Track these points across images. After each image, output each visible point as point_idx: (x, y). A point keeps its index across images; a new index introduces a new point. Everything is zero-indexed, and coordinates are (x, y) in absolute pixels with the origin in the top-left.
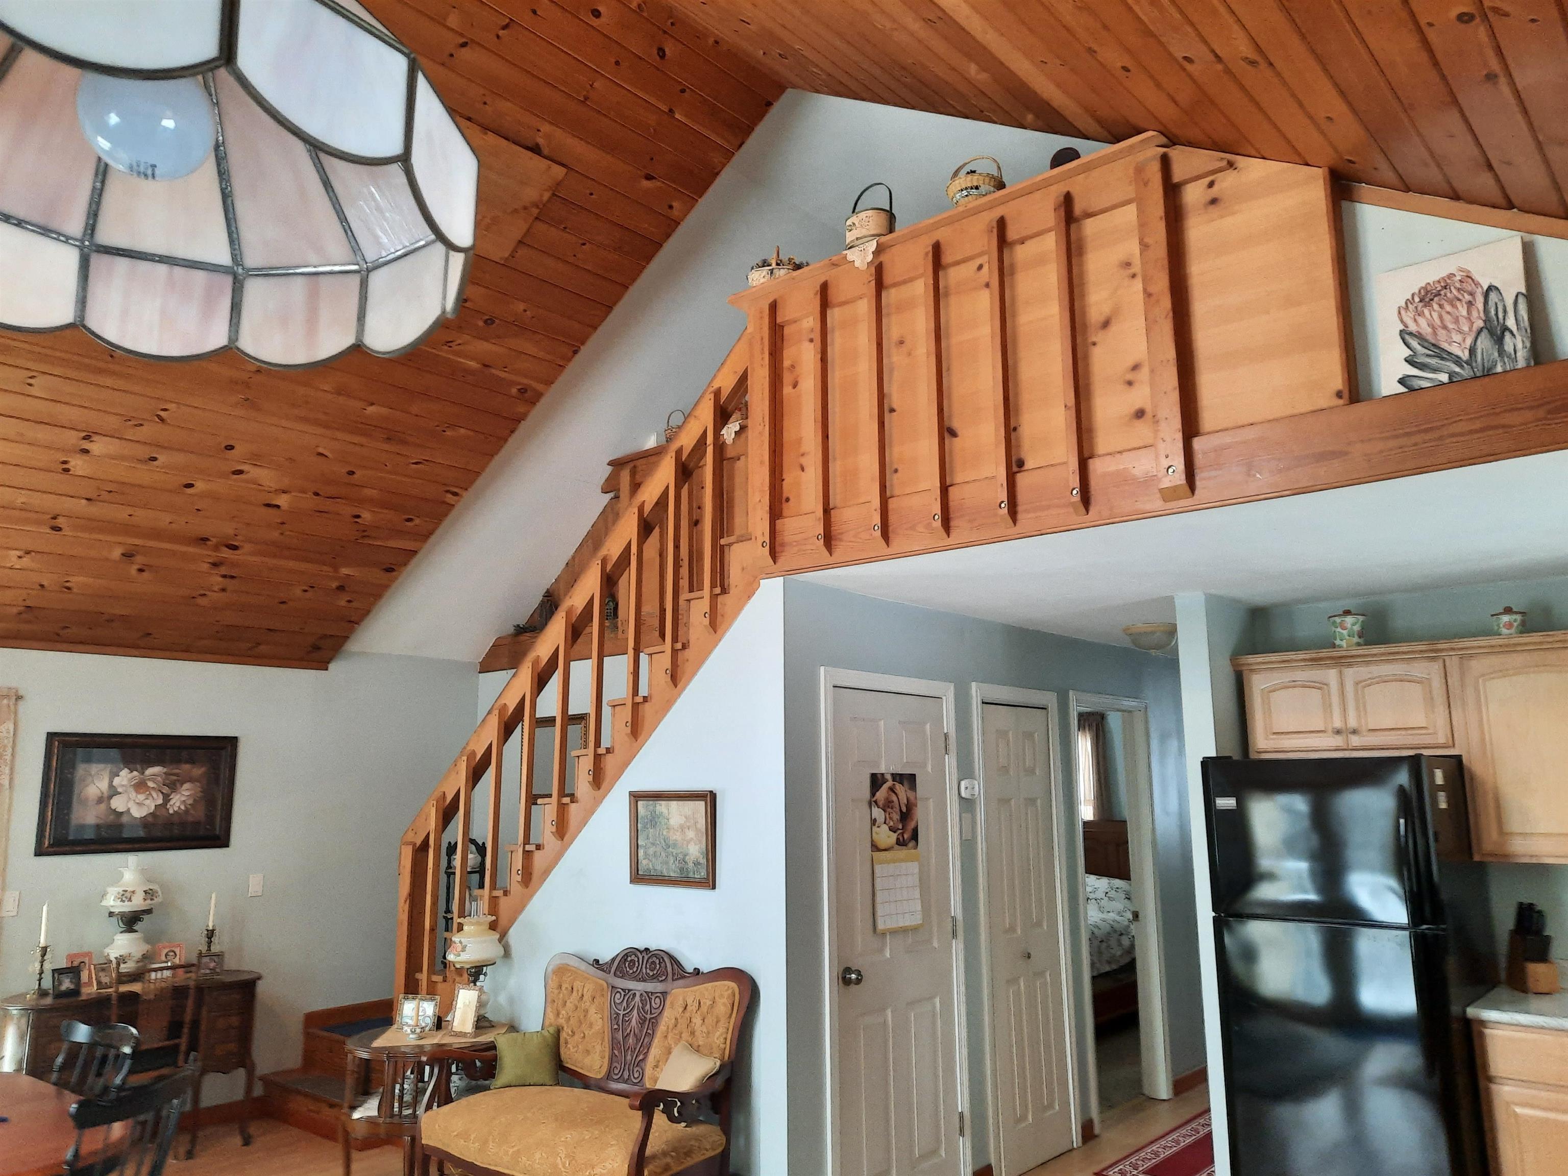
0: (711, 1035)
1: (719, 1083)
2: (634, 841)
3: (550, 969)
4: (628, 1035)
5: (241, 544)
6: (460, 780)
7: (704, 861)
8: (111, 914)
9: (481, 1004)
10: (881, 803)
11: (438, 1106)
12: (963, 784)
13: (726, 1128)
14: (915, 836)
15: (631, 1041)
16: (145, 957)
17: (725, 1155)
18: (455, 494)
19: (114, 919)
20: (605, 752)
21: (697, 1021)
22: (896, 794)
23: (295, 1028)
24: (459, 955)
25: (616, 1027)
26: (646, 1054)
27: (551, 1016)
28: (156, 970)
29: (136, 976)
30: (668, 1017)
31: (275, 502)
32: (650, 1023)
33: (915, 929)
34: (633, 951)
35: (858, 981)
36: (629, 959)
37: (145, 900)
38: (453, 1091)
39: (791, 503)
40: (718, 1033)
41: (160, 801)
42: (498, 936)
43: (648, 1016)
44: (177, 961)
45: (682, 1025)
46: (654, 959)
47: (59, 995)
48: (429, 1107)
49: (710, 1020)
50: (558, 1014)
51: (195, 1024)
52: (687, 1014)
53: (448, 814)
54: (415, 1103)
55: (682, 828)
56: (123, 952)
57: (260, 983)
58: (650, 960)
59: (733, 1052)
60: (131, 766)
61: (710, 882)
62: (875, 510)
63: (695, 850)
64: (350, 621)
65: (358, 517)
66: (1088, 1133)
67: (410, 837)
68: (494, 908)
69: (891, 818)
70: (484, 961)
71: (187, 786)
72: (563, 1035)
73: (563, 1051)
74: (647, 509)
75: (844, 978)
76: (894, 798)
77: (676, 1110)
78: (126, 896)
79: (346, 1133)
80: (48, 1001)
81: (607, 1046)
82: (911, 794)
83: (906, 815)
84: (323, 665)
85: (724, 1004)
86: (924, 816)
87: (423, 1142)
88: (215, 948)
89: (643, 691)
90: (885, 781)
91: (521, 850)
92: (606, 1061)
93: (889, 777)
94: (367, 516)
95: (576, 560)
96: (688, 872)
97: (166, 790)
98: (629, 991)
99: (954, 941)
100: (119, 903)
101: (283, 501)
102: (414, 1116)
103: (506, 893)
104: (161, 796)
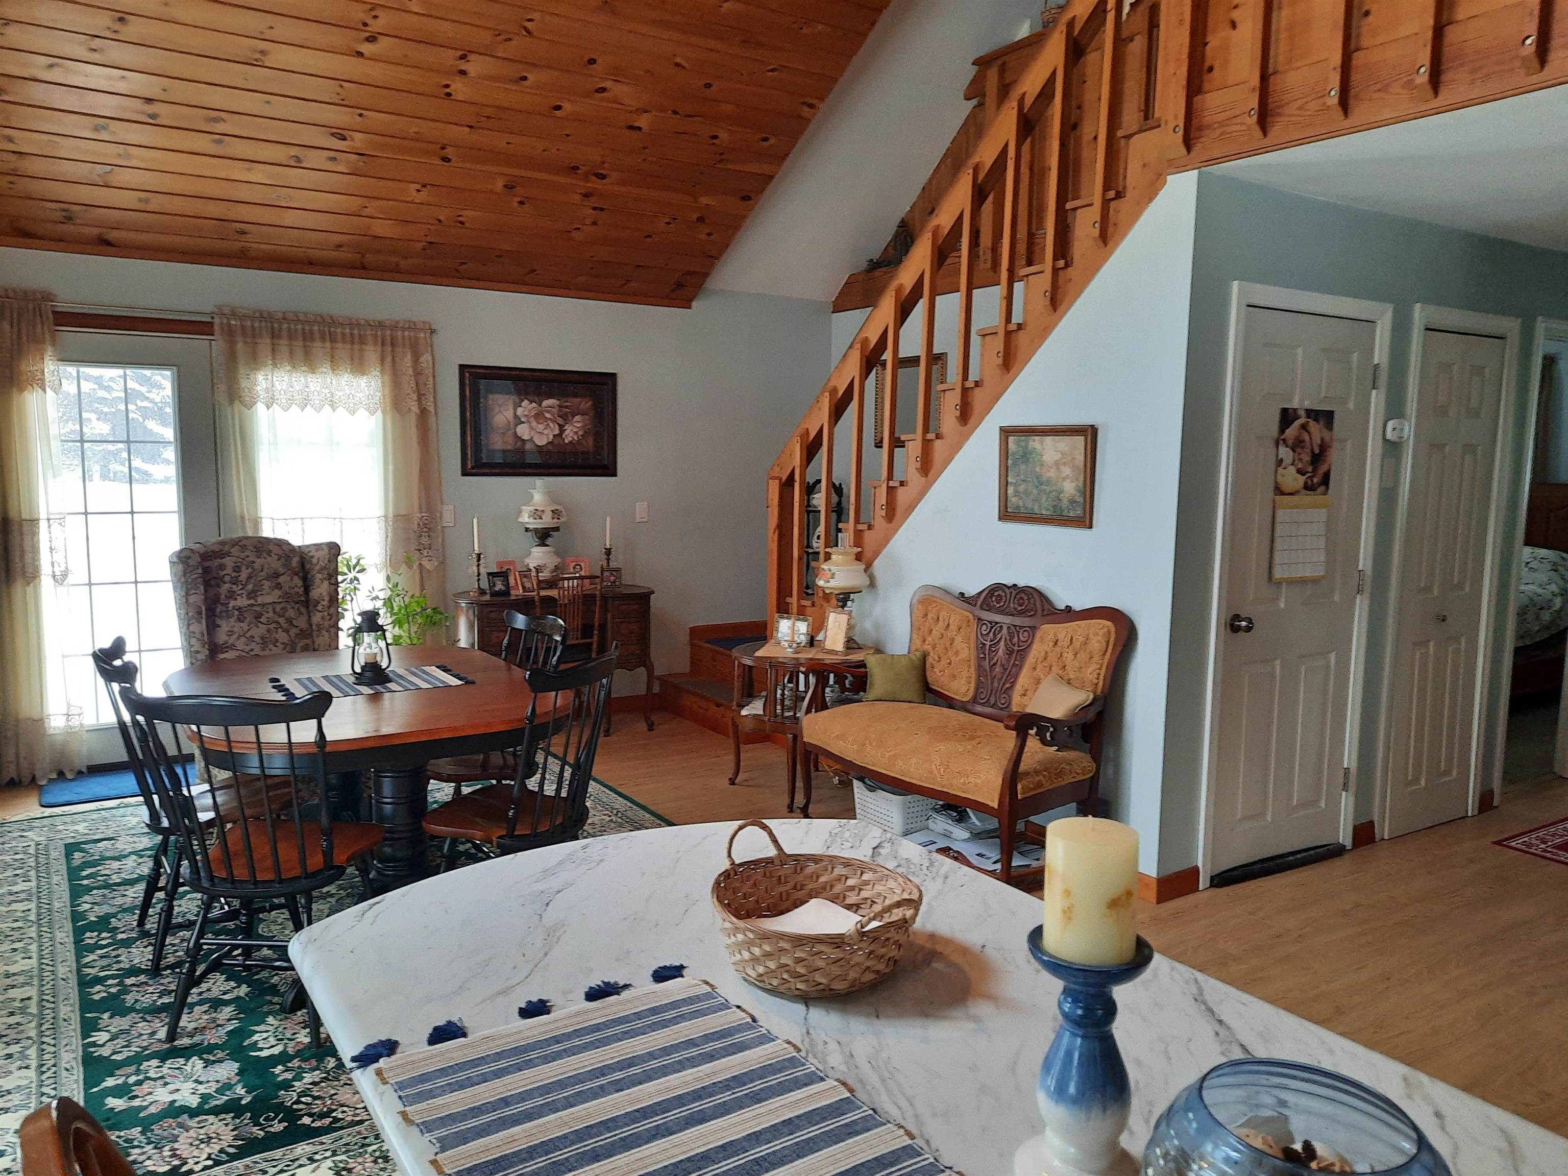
0: (1082, 670)
1: (1091, 714)
2: (1003, 477)
3: (915, 601)
4: (995, 664)
5: (608, 172)
6: (823, 416)
7: (1081, 500)
8: (527, 530)
9: (850, 628)
10: (1290, 442)
11: (816, 712)
12: (1390, 424)
13: (1097, 757)
14: (1326, 480)
15: (997, 669)
16: (557, 568)
17: (1094, 780)
18: (811, 106)
19: (529, 533)
20: (973, 385)
21: (1069, 656)
22: (1309, 433)
23: (684, 638)
24: (828, 582)
25: (982, 656)
26: (1013, 684)
27: (918, 642)
28: (568, 579)
29: (551, 584)
30: (1037, 651)
31: (637, 124)
32: (1018, 654)
33: (1315, 581)
34: (999, 587)
35: (1249, 629)
36: (996, 594)
37: (553, 518)
38: (827, 699)
39: (1216, 73)
40: (1090, 670)
41: (557, 432)
42: (863, 567)
43: (1016, 648)
44: (583, 573)
45: (1052, 658)
46: (1023, 595)
47: (494, 594)
48: (808, 711)
49: (1083, 656)
50: (924, 641)
51: (603, 627)
52: (1058, 649)
53: (811, 449)
54: (795, 708)
55: (1057, 464)
56: (540, 562)
57: (652, 596)
58: (1018, 597)
59: (1107, 686)
60: (531, 398)
61: (1085, 520)
62: (1335, 69)
63: (1070, 488)
64: (710, 256)
65: (715, 137)
66: (1486, 802)
67: (776, 472)
68: (858, 540)
69: (1300, 460)
70: (852, 588)
71: (578, 418)
72: (930, 660)
73: (928, 674)
74: (1029, 101)
75: (1232, 626)
76: (1306, 437)
77: (1048, 734)
78: (537, 514)
79: (735, 726)
80: (487, 597)
81: (974, 673)
82: (1326, 434)
83: (1318, 458)
84: (686, 304)
85: (1099, 641)
86: (1337, 459)
87: (805, 740)
88: (613, 565)
89: (1017, 318)
90: (1298, 418)
91: (884, 486)
92: (973, 685)
93: (1302, 413)
94: (723, 135)
95: (934, 182)
96: (1062, 511)
97: (560, 421)
98: (997, 623)
99: (1358, 596)
100: (532, 520)
101: (643, 121)
102: (796, 719)
103: (870, 527)
104: (557, 426)
